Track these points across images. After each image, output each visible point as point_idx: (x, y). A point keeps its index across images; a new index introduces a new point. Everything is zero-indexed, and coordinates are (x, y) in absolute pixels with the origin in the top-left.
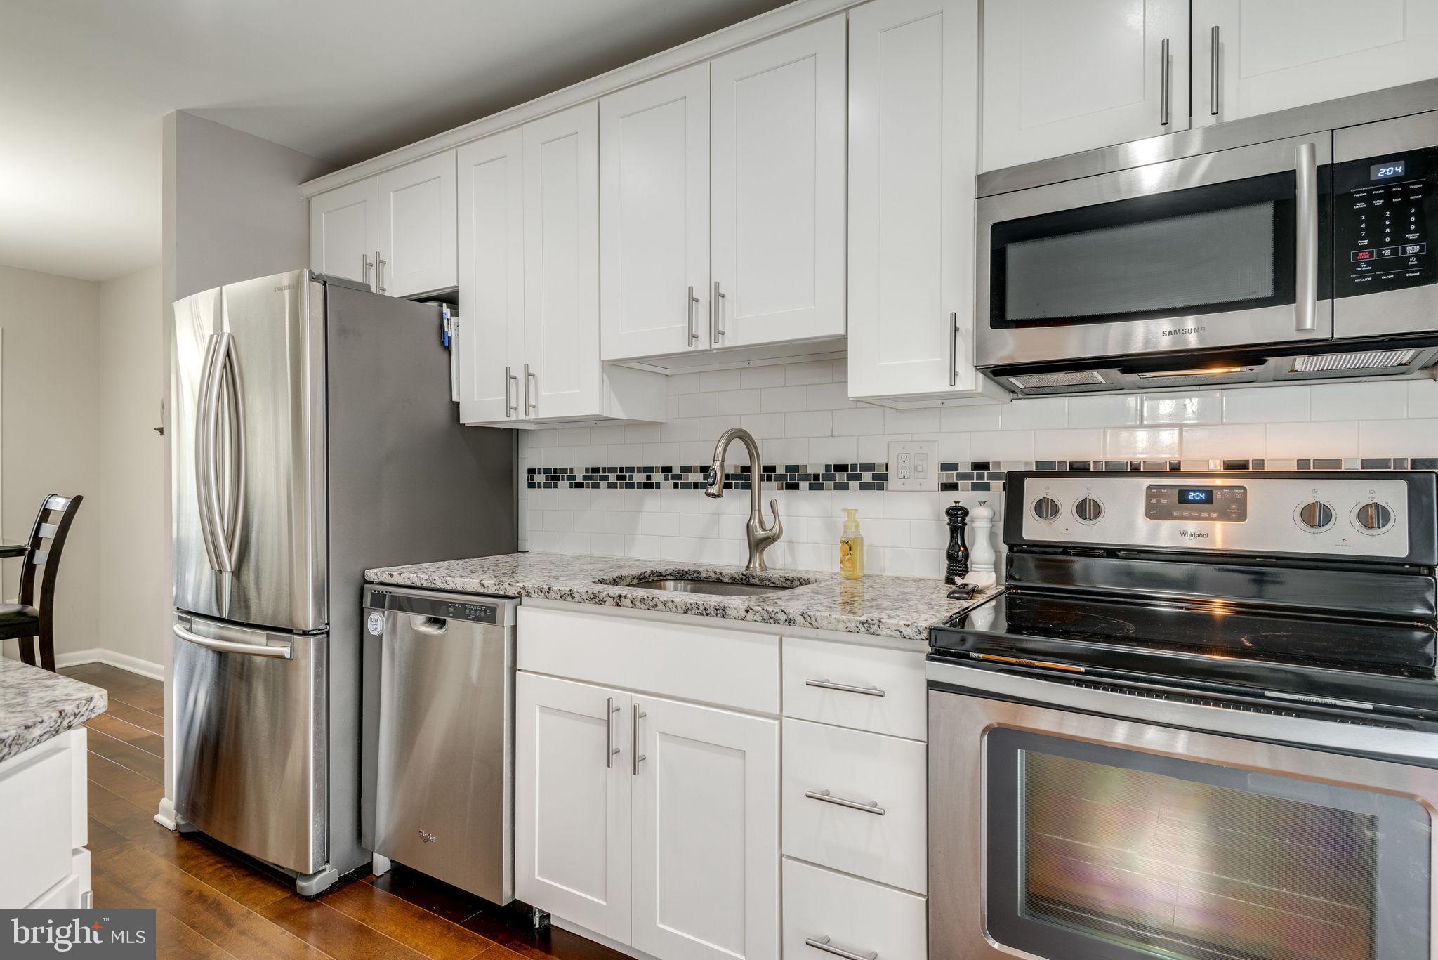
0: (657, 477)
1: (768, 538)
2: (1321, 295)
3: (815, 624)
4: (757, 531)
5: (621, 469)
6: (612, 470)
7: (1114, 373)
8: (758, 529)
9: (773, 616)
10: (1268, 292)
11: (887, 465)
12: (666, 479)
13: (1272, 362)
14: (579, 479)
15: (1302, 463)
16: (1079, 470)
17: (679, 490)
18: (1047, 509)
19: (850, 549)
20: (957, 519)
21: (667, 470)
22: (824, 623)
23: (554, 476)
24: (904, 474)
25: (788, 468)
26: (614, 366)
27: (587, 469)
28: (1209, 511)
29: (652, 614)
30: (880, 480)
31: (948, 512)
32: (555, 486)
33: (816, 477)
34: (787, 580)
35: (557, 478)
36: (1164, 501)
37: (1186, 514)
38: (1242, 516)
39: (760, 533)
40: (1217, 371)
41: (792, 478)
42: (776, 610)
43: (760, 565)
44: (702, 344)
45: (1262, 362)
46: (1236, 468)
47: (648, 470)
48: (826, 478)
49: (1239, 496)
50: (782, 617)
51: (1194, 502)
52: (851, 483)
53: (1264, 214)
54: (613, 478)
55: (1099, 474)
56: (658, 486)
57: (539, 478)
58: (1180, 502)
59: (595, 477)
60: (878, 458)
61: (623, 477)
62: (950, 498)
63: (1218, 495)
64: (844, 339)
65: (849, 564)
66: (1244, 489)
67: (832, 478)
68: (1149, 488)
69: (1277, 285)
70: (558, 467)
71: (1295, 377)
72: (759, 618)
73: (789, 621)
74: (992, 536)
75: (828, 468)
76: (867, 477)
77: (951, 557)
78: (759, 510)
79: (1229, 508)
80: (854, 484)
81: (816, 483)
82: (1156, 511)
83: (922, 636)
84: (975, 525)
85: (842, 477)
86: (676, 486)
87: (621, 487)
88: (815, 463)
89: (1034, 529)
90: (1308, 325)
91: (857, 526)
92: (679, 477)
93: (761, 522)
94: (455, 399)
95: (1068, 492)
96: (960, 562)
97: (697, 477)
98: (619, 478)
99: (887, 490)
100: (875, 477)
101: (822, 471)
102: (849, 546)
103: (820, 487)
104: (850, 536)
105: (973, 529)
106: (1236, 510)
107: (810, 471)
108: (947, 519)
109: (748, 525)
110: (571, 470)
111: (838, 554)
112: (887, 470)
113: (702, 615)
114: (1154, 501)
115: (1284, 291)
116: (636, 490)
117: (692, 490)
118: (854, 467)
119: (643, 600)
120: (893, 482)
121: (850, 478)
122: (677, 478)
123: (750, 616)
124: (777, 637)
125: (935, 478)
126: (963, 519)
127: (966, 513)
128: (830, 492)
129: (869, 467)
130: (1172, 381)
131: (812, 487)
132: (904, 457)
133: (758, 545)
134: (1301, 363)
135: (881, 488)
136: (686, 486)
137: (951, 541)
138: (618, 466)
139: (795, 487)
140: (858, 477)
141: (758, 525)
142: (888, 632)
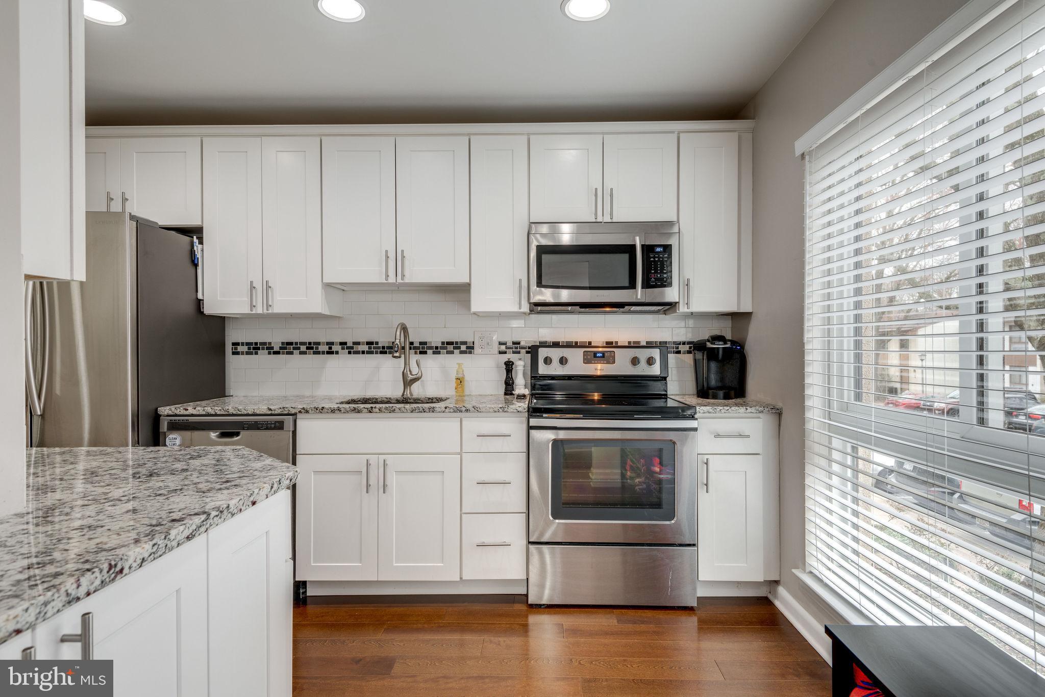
0: (335, 348)
1: (416, 379)
2: (643, 288)
3: (479, 410)
4: (408, 377)
5: (310, 343)
6: (302, 344)
7: (577, 308)
8: (409, 375)
9: (459, 409)
10: (627, 284)
11: (473, 342)
12: (343, 349)
13: (626, 307)
14: (276, 349)
15: (629, 343)
16: (556, 345)
17: (352, 355)
18: (548, 361)
19: (461, 382)
20: (509, 366)
21: (343, 344)
22: (484, 410)
23: (254, 348)
24: (482, 346)
25: (421, 343)
26: (328, 286)
27: (283, 343)
28: (604, 361)
29: (392, 415)
30: (470, 349)
31: (506, 363)
32: (256, 353)
33: (437, 348)
34: (429, 399)
35: (259, 349)
36: (589, 357)
37: (596, 362)
38: (614, 362)
39: (410, 377)
40: (608, 309)
41: (423, 348)
42: (460, 406)
43: (410, 393)
44: (392, 279)
45: (624, 308)
46: (609, 344)
47: (330, 344)
48: (442, 348)
49: (613, 355)
50: (464, 409)
51: (599, 357)
52: (455, 351)
53: (626, 257)
54: (303, 348)
55: (563, 347)
56: (337, 353)
57: (240, 349)
58: (594, 357)
59: (288, 348)
60: (469, 340)
61: (312, 348)
62: (505, 358)
63: (606, 354)
64: (469, 285)
65: (460, 389)
66: (614, 352)
67: (446, 348)
68: (584, 352)
69: (630, 283)
70: (258, 341)
71: (630, 312)
72: (452, 411)
73: (467, 410)
74: (524, 374)
75: (443, 343)
76: (463, 348)
77: (507, 383)
78: (409, 365)
79: (610, 359)
80: (457, 351)
81: (437, 351)
82: (587, 361)
83: (525, 410)
84: (517, 369)
85: (450, 348)
86: (350, 353)
87: (310, 354)
88: (436, 339)
89: (543, 370)
90: (639, 297)
91: (463, 371)
92: (352, 348)
93: (410, 371)
94: (200, 296)
95: (555, 354)
96: (510, 386)
97: (366, 348)
98: (308, 348)
99: (474, 354)
100: (468, 348)
101: (440, 345)
102: (460, 381)
103: (439, 353)
104: (460, 376)
105: (516, 370)
106: (611, 360)
107: (434, 345)
108: (505, 366)
109: (403, 372)
110: (270, 343)
111: (454, 384)
112: (473, 344)
113: (421, 412)
114: (585, 357)
115: (632, 285)
116: (321, 356)
117: (361, 355)
118: (457, 343)
119: (386, 408)
120: (477, 350)
121: (455, 348)
122: (351, 349)
123: (447, 410)
124: (459, 419)
125: (496, 348)
126: (512, 366)
127: (513, 364)
128: (444, 355)
129: (465, 343)
130: (594, 311)
131: (434, 353)
132: (481, 338)
133: (408, 382)
134: (633, 308)
135: (470, 353)
136: (357, 352)
137: (507, 376)
138: (308, 341)
139: (425, 353)
140: (459, 348)
141: (409, 373)
142: (512, 410)
